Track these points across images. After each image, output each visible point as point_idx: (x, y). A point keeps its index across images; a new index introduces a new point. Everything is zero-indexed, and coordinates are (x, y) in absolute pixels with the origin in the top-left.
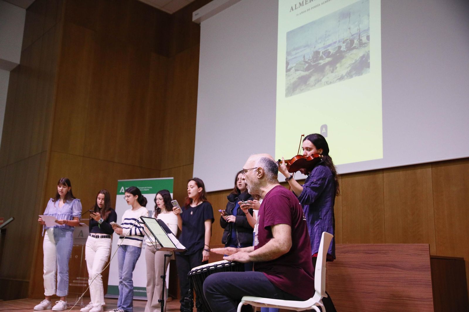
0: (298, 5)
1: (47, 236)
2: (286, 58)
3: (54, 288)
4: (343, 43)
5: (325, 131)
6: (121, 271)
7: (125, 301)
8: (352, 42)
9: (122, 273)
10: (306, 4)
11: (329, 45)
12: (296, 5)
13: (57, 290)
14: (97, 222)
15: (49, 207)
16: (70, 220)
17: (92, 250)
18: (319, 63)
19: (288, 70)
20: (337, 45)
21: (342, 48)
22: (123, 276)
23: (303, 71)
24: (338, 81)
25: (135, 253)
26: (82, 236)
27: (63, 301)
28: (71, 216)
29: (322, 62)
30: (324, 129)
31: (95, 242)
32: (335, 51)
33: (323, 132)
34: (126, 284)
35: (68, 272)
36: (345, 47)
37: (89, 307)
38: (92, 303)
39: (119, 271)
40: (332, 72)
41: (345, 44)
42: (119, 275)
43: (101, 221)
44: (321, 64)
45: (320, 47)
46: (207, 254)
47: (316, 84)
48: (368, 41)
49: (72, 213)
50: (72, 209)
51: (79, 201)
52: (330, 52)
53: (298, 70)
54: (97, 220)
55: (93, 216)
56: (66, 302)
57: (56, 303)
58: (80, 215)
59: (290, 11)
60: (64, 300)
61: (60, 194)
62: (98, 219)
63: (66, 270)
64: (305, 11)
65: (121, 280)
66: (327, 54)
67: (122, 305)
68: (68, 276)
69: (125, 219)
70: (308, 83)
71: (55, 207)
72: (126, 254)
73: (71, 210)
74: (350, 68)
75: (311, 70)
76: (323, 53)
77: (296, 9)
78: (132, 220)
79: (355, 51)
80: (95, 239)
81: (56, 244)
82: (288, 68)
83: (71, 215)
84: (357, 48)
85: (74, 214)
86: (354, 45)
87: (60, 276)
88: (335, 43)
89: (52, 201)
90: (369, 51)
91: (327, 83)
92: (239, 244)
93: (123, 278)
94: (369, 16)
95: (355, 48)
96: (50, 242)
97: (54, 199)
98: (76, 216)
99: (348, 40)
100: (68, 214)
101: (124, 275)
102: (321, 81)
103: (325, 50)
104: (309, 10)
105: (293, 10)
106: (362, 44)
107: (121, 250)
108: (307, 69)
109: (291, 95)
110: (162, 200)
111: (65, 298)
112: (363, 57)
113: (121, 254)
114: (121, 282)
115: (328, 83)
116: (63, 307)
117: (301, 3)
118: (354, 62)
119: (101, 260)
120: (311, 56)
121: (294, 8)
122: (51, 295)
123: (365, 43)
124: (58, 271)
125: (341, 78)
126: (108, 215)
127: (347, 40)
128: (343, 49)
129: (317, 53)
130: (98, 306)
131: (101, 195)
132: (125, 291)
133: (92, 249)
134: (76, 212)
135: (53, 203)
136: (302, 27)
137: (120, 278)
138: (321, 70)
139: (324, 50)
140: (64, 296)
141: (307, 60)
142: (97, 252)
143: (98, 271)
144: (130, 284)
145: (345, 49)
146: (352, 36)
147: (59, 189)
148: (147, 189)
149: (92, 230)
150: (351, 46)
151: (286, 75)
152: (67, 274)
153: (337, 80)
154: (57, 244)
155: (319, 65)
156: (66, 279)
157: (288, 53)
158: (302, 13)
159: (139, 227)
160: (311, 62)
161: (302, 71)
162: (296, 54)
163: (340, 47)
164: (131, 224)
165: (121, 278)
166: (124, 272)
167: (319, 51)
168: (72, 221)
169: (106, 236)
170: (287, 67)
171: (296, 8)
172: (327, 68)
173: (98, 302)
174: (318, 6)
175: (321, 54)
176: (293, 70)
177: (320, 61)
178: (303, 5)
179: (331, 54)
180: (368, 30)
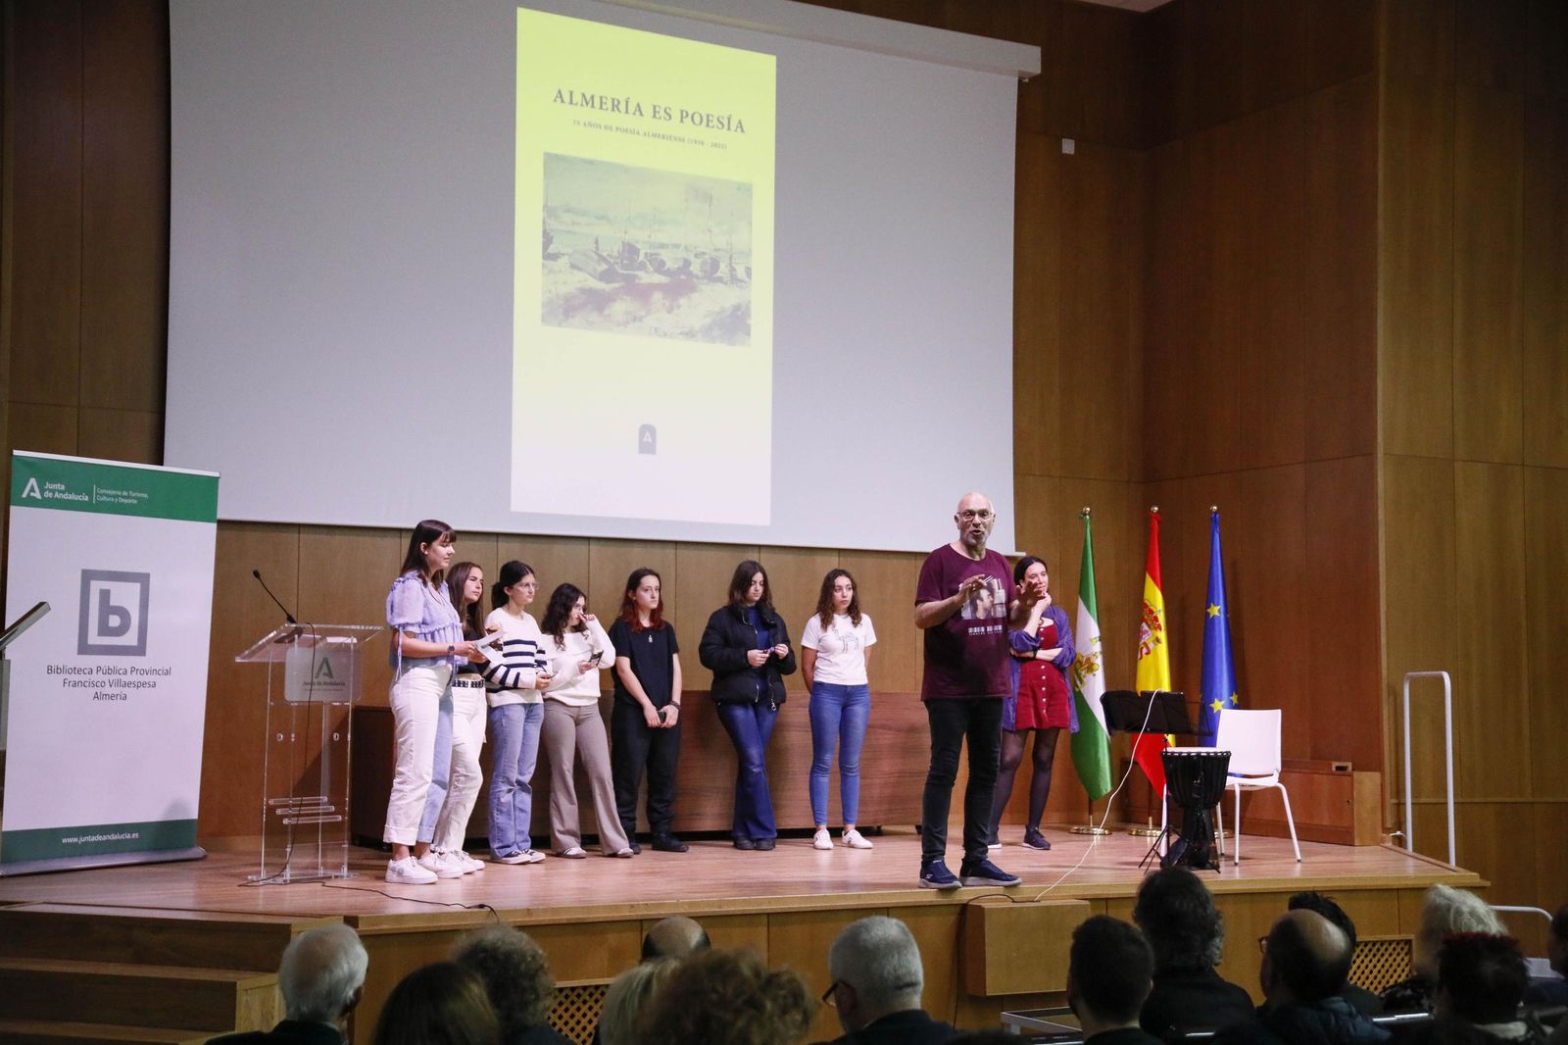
0: (577, 98)
2: (544, 222)
4: (696, 256)
5: (650, 440)
8: (715, 264)
10: (601, 107)
11: (663, 246)
12: (571, 93)
18: (635, 276)
19: (548, 256)
20: (681, 254)
21: (693, 265)
23: (595, 278)
24: (681, 336)
29: (644, 277)
30: (648, 434)
32: (676, 266)
33: (645, 440)
36: (698, 267)
40: (670, 311)
41: (699, 261)
44: (642, 282)
45: (639, 236)
47: (628, 323)
48: (747, 279)
52: (662, 263)
53: (580, 269)
59: (555, 101)
64: (599, 127)
66: (660, 266)
70: (606, 312)
74: (708, 320)
75: (616, 285)
76: (646, 254)
77: (571, 102)
79: (719, 287)
82: (552, 249)
84: (726, 283)
86: (719, 274)
88: (677, 246)
90: (750, 302)
91: (656, 330)
94: (751, 224)
95: (720, 280)
99: (706, 256)
102: (641, 319)
103: (653, 251)
104: (608, 128)
105: (563, 101)
106: (734, 279)
108: (605, 277)
109: (559, 325)
112: (737, 308)
115: (657, 332)
117: (588, 97)
118: (717, 309)
120: (616, 249)
121: (567, 98)
123: (742, 281)
125: (690, 334)
127: (704, 253)
128: (695, 268)
129: (631, 250)
136: (591, 162)
138: (643, 293)
139: (649, 251)
141: (605, 254)
145: (699, 273)
146: (715, 250)
148: (128, 497)
150: (711, 272)
151: (543, 265)
153: (681, 334)
155: (637, 281)
157: (549, 211)
158: (590, 124)
160: (617, 263)
161: (591, 275)
162: (573, 223)
163: (687, 263)
167: (638, 246)
170: (546, 246)
171: (574, 102)
172: (657, 296)
174: (633, 132)
175: (641, 257)
176: (563, 261)
177: (640, 273)
178: (593, 106)
179: (666, 268)
180: (748, 254)
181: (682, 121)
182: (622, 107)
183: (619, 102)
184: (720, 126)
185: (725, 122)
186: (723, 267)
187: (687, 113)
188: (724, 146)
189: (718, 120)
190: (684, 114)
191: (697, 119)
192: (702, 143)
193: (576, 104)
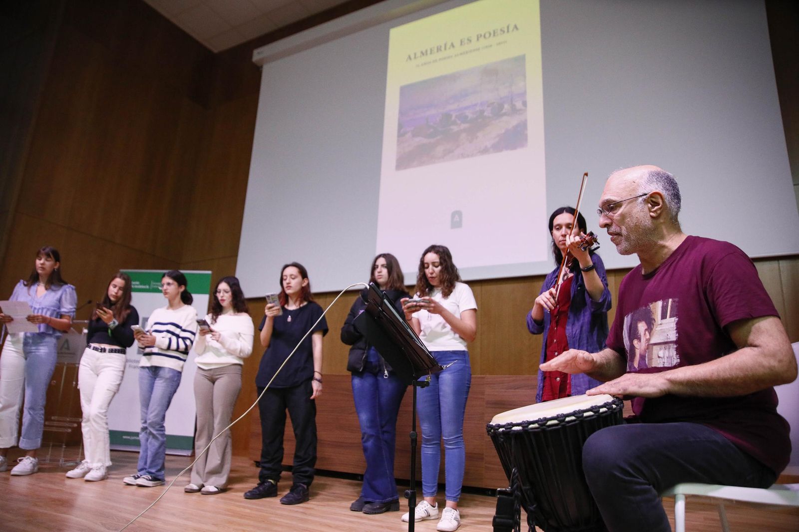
0: (419, 54)
1: (10, 343)
2: (399, 120)
3: (15, 435)
4: (488, 106)
5: (458, 220)
6: (145, 411)
7: (153, 461)
8: (501, 106)
9: (147, 413)
10: (431, 53)
11: (467, 108)
12: (415, 54)
13: (21, 438)
14: (107, 324)
15: (17, 294)
16: (57, 317)
17: (92, 372)
18: (450, 130)
19: (401, 135)
20: (478, 108)
21: (486, 112)
22: (150, 419)
23: (426, 138)
24: (479, 154)
25: (173, 381)
26: (68, 348)
27: (32, 459)
28: (58, 313)
29: (455, 128)
30: (457, 216)
31: (98, 359)
32: (475, 116)
34: (155, 432)
35: (43, 408)
36: (490, 112)
37: (83, 468)
38: (87, 462)
39: (142, 411)
40: (471, 142)
41: (490, 108)
42: (142, 416)
43: (114, 323)
44: (454, 131)
45: (452, 108)
46: (319, 386)
47: (444, 156)
48: (525, 108)
49: (59, 308)
50: (60, 300)
51: (73, 289)
52: (467, 117)
53: (417, 136)
54: (106, 322)
55: (101, 313)
56: (37, 459)
57: (18, 461)
58: (74, 312)
59: (407, 61)
60: (34, 457)
61: (40, 271)
62: (110, 319)
63: (41, 404)
64: (430, 62)
65: (145, 425)
66: (464, 119)
67: (147, 467)
68: (42, 414)
69: (156, 324)
70: (432, 154)
71: (29, 295)
72: (156, 382)
73: (58, 302)
74: (497, 139)
75: (438, 137)
76: (456, 116)
77: (415, 58)
78: (169, 326)
79: (505, 118)
80: (98, 354)
81: (26, 359)
82: (402, 132)
83: (58, 311)
84: (509, 115)
85: (63, 310)
86: (504, 111)
87: (30, 414)
88: (476, 105)
89: (22, 285)
90: (526, 120)
91: (462, 154)
92: (386, 372)
93: (148, 422)
94: (525, 77)
95: (505, 114)
96: (15, 354)
97: (27, 281)
98: (67, 314)
99: (495, 104)
100: (52, 308)
101: (151, 417)
102: (452, 152)
103: (460, 113)
104: (435, 61)
105: (411, 59)
106: (514, 111)
107: (146, 373)
108: (431, 136)
109: (405, 169)
110: (230, 293)
111: (35, 453)
112: (517, 126)
113: (146, 381)
114: (144, 429)
115: (463, 156)
116: (32, 468)
117: (424, 52)
118: (503, 131)
119: (108, 390)
120: (438, 119)
121: (412, 56)
122: (8, 446)
123: (520, 110)
124: (26, 405)
125: (485, 151)
126: (125, 316)
127: (493, 103)
128: (488, 112)
129: (447, 116)
130: (99, 469)
131: (118, 281)
132: (153, 445)
133: (92, 370)
134: (68, 307)
135: (26, 288)
136: (425, 82)
137: (143, 421)
138: (454, 137)
139: (458, 113)
140: (35, 448)
141: (432, 124)
142: (100, 376)
143: (101, 408)
144: (161, 433)
145: (490, 115)
146: (501, 99)
147: (39, 262)
149: (94, 338)
150: (498, 111)
151: (398, 141)
152: (43, 412)
153: (479, 152)
154: (28, 359)
155: (451, 132)
156: (40, 419)
157: (402, 113)
158: (425, 64)
159: (184, 339)
160: (438, 126)
161: (424, 137)
162: (415, 114)
163: (482, 112)
164: (168, 331)
165: (145, 422)
166: (152, 413)
167: (451, 113)
168: (58, 320)
169: (119, 350)
170: (399, 130)
171: (417, 56)
172: (463, 136)
173: (99, 460)
174: (449, 57)
175: (453, 118)
176: (409, 135)
177: (452, 127)
178: (427, 54)
179: (469, 118)
180: (523, 94)
181: (478, 40)
182: (443, 49)
183: (441, 47)
184: (502, 33)
185: (506, 30)
186: (506, 106)
187: (481, 36)
188: (505, 42)
189: (501, 30)
190: (479, 36)
191: (487, 35)
192: (491, 46)
193: (418, 57)
